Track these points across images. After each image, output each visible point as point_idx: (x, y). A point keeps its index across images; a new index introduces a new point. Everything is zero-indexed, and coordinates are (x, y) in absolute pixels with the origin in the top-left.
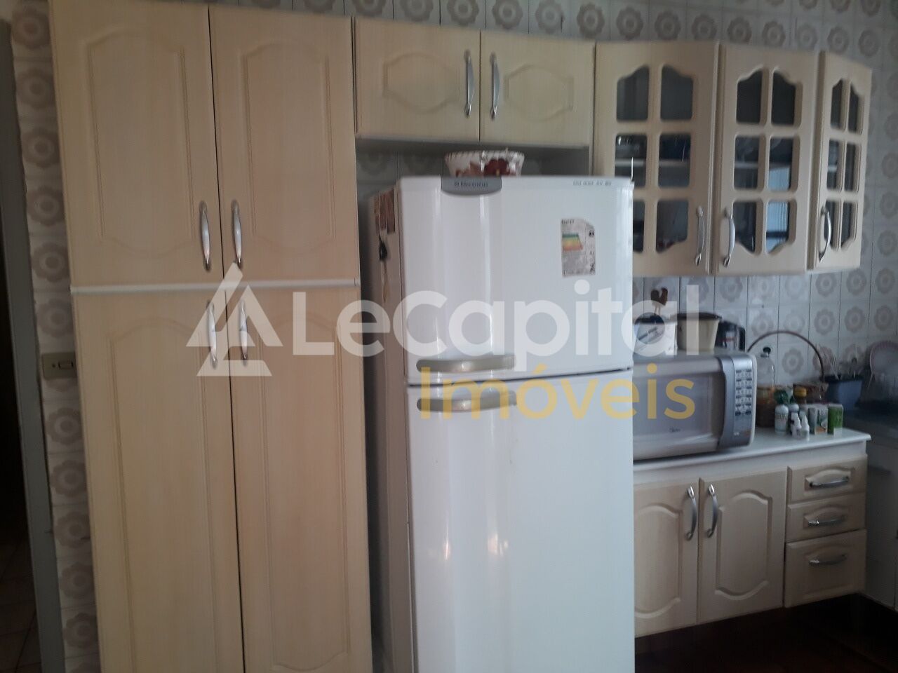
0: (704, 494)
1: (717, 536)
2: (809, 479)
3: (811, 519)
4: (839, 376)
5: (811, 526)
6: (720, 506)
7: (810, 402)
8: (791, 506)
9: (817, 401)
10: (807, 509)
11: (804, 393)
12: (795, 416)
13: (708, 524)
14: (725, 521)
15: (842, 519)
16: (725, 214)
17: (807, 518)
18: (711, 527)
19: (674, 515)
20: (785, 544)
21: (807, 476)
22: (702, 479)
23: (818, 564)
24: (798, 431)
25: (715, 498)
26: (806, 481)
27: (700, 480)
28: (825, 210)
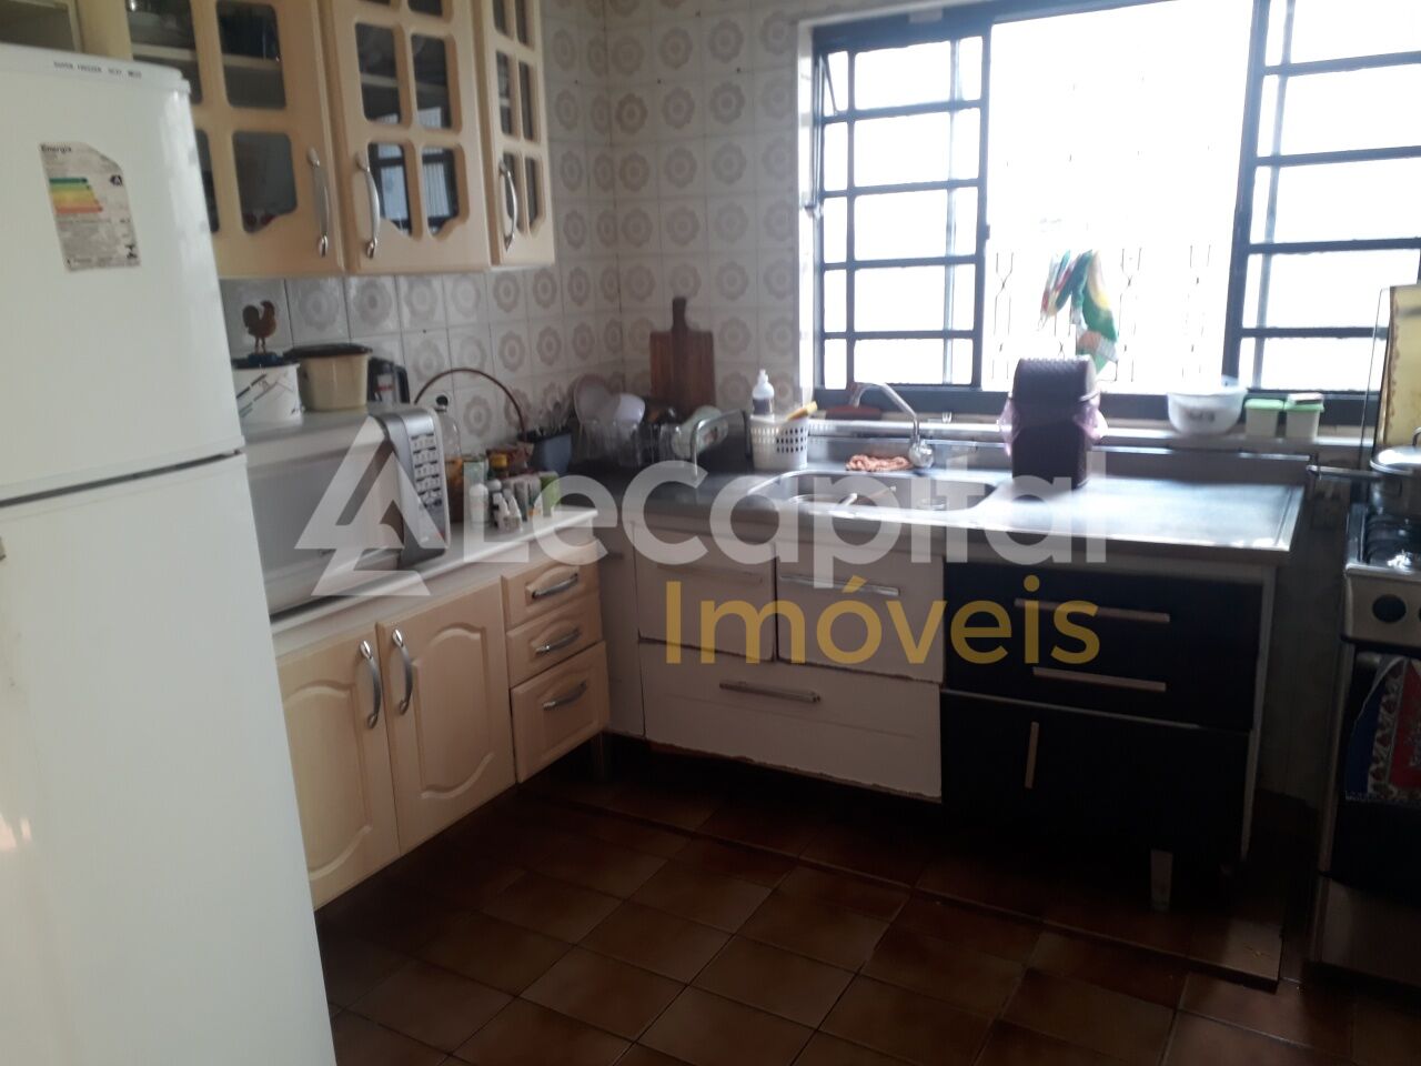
0: (387, 647)
1: (415, 710)
2: (531, 588)
3: (538, 645)
4: (542, 431)
5: (540, 654)
6: (412, 660)
7: (513, 475)
8: (512, 634)
9: (523, 472)
10: (531, 632)
11: (504, 463)
12: (498, 498)
13: (398, 694)
14: (422, 684)
15: (576, 633)
16: (358, 166)
17: (534, 644)
18: (403, 697)
19: (343, 695)
20: (510, 690)
21: (527, 584)
22: (380, 623)
23: (554, 706)
24: (506, 519)
25: (404, 649)
26: (527, 592)
27: (377, 626)
28: (503, 168)
